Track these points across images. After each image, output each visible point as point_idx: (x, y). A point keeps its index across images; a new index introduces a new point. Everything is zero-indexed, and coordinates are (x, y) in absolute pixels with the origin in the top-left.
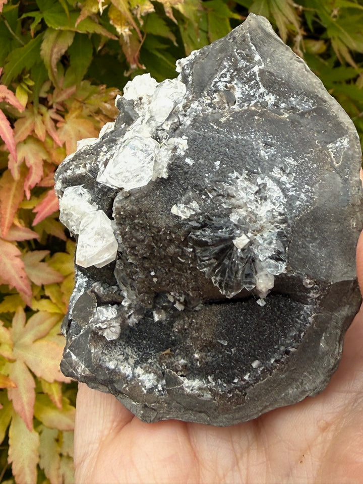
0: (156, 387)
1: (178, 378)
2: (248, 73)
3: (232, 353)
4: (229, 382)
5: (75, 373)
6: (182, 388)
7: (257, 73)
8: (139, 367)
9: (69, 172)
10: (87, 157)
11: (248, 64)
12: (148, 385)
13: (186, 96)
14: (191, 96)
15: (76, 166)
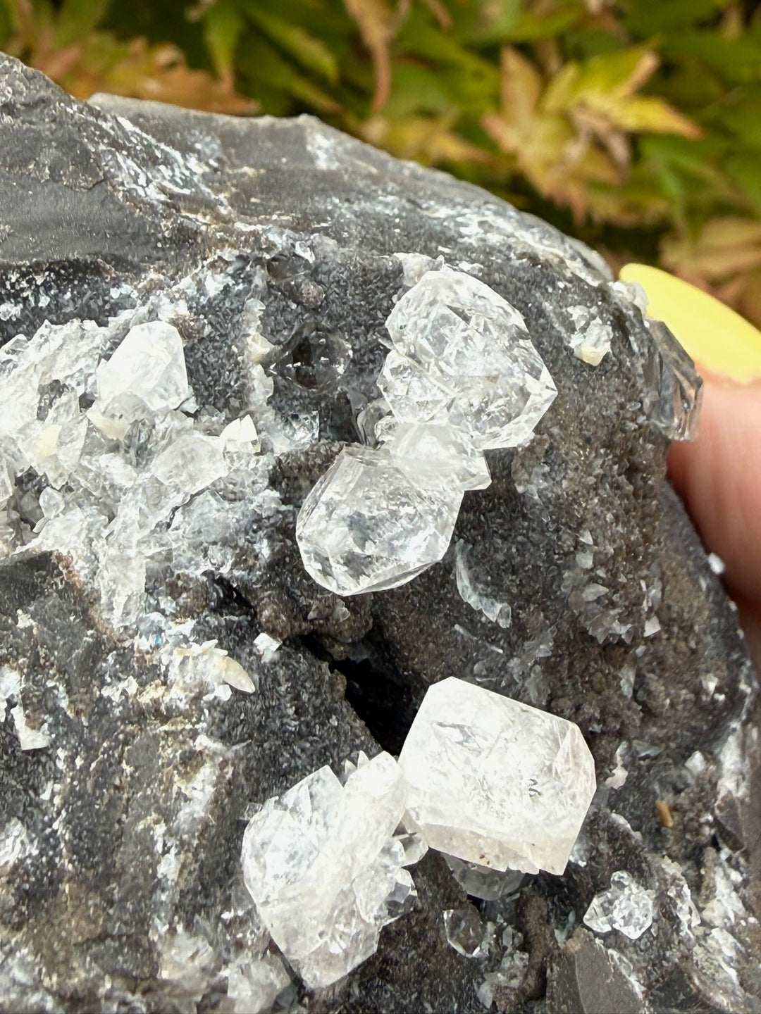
2: (134, 141)
13: (135, 295)
14: (152, 275)
15: (167, 815)
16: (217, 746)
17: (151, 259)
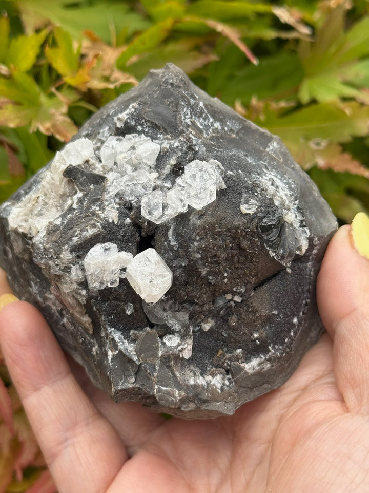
0: (224, 384)
1: (240, 366)
2: (199, 109)
3: (280, 318)
4: (283, 343)
5: (174, 399)
6: (246, 373)
7: (204, 108)
8: (206, 376)
9: (75, 239)
10: (83, 220)
11: (195, 101)
12: (219, 385)
13: (162, 138)
14: (169, 136)
15: (82, 231)
16: (100, 227)
17: (172, 133)
